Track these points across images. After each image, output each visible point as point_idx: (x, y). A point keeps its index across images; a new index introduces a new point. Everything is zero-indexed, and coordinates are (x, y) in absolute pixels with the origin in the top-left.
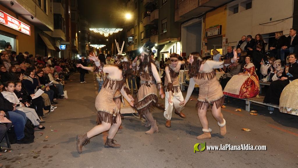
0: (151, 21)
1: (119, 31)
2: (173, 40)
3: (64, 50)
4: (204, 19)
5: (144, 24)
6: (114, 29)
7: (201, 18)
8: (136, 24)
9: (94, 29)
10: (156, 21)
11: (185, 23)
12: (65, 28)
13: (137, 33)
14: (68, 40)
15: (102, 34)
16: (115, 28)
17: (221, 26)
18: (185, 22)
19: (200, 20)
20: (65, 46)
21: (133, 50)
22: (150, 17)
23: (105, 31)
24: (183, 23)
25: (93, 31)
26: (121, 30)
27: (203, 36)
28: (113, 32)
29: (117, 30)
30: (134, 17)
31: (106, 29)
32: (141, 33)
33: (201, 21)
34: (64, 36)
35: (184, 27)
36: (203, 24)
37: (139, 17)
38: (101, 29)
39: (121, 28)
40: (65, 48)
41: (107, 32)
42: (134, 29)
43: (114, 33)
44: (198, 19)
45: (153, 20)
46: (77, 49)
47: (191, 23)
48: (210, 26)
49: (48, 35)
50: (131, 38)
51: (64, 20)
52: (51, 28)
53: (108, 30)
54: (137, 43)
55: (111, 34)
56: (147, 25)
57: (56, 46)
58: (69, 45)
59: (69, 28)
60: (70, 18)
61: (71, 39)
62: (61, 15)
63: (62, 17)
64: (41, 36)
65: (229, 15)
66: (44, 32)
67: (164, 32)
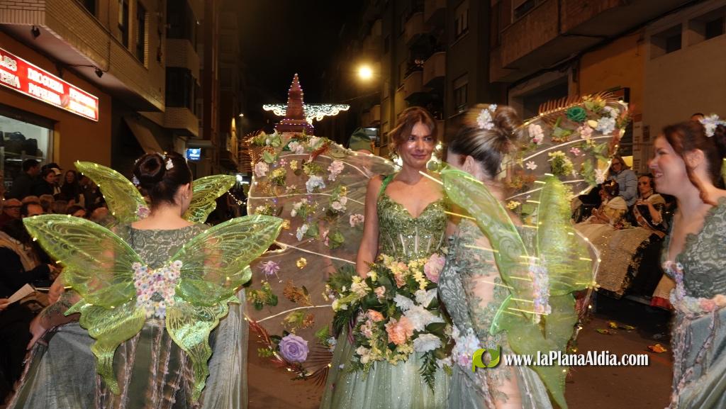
0: (424, 84)
1: (341, 112)
3: (195, 160)
4: (576, 73)
5: (406, 91)
6: (327, 107)
7: (567, 68)
8: (386, 94)
9: (276, 108)
10: (438, 83)
11: (519, 86)
12: (200, 105)
13: (388, 118)
14: (206, 136)
16: (328, 103)
17: (628, 91)
18: (519, 82)
19: (562, 75)
20: (199, 150)
22: (422, 73)
24: (514, 85)
26: (347, 108)
28: (325, 114)
29: (334, 108)
30: (380, 76)
34: (198, 126)
35: (517, 98)
37: (392, 75)
39: (345, 103)
40: (198, 156)
41: (307, 115)
42: (381, 108)
43: (325, 117)
44: (557, 71)
45: (429, 80)
46: (235, 160)
47: (538, 84)
49: (151, 121)
50: (373, 129)
51: (198, 83)
52: (159, 104)
53: (311, 109)
55: (318, 120)
56: (414, 94)
57: (175, 151)
58: (211, 149)
59: (212, 104)
60: (216, 78)
61: (216, 134)
62: (189, 72)
63: (191, 76)
64: (130, 123)
65: (652, 58)
66: (140, 115)
67: (461, 111)
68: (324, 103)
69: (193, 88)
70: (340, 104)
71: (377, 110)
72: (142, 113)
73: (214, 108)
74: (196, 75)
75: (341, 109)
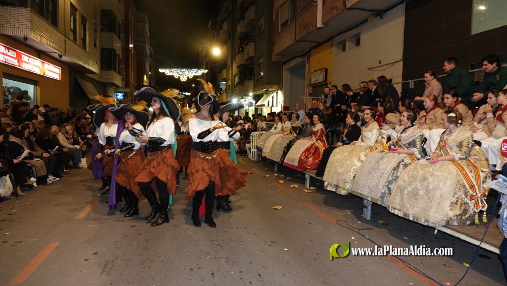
0: (245, 59)
1: (203, 74)
2: (272, 88)
4: (308, 58)
6: (195, 70)
7: (305, 56)
8: (229, 63)
9: (166, 71)
10: (251, 59)
11: (287, 64)
12: (123, 68)
13: (230, 78)
14: (126, 86)
15: (177, 77)
16: (196, 68)
17: (326, 70)
19: (304, 59)
20: (122, 94)
21: (225, 101)
22: (244, 54)
23: (181, 73)
24: (285, 63)
25: (164, 73)
26: (206, 71)
27: (307, 82)
28: (194, 74)
29: (199, 71)
31: (183, 70)
32: (235, 76)
33: (305, 61)
34: (121, 80)
35: (286, 69)
36: (307, 65)
38: (176, 70)
39: (206, 68)
40: (122, 97)
41: (184, 75)
42: (227, 71)
43: (194, 76)
44: (301, 58)
45: (247, 58)
48: (315, 69)
50: (224, 83)
51: (120, 56)
52: (95, 70)
53: (186, 71)
54: (230, 91)
55: (190, 78)
56: (241, 65)
58: (129, 93)
59: (130, 68)
60: (133, 53)
61: (133, 85)
62: (115, 51)
63: (116, 53)
64: (80, 81)
65: (336, 54)
66: (85, 75)
67: (262, 74)
68: (194, 68)
69: (117, 60)
70: (202, 68)
71: (224, 72)
72: (87, 75)
73: (132, 70)
74: (119, 52)
75: (203, 72)
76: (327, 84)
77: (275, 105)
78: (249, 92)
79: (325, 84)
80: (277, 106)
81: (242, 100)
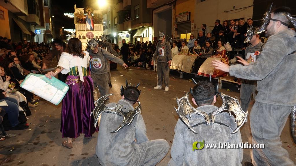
0: (124, 7)
2: (146, 25)
4: (174, 6)
8: (109, 10)
9: (69, 14)
10: (129, 7)
12: (39, 12)
14: (42, 25)
17: (190, 13)
24: (155, 9)
25: (67, 16)
27: (173, 21)
32: (115, 18)
33: (171, 7)
34: (39, 21)
35: (155, 13)
36: (173, 11)
42: (107, 15)
44: (168, 5)
45: (126, 6)
46: (52, 34)
47: (163, 9)
48: (180, 13)
49: (22, 19)
50: (105, 23)
51: (38, 4)
52: (26, 13)
54: (111, 28)
56: (120, 11)
57: (31, 30)
63: (35, 2)
64: (16, 21)
66: (18, 17)
67: (137, 17)
69: (36, 6)
73: (44, 14)
76: (191, 22)
77: (147, 36)
78: (128, 28)
79: (189, 22)
80: (149, 37)
81: (120, 34)
